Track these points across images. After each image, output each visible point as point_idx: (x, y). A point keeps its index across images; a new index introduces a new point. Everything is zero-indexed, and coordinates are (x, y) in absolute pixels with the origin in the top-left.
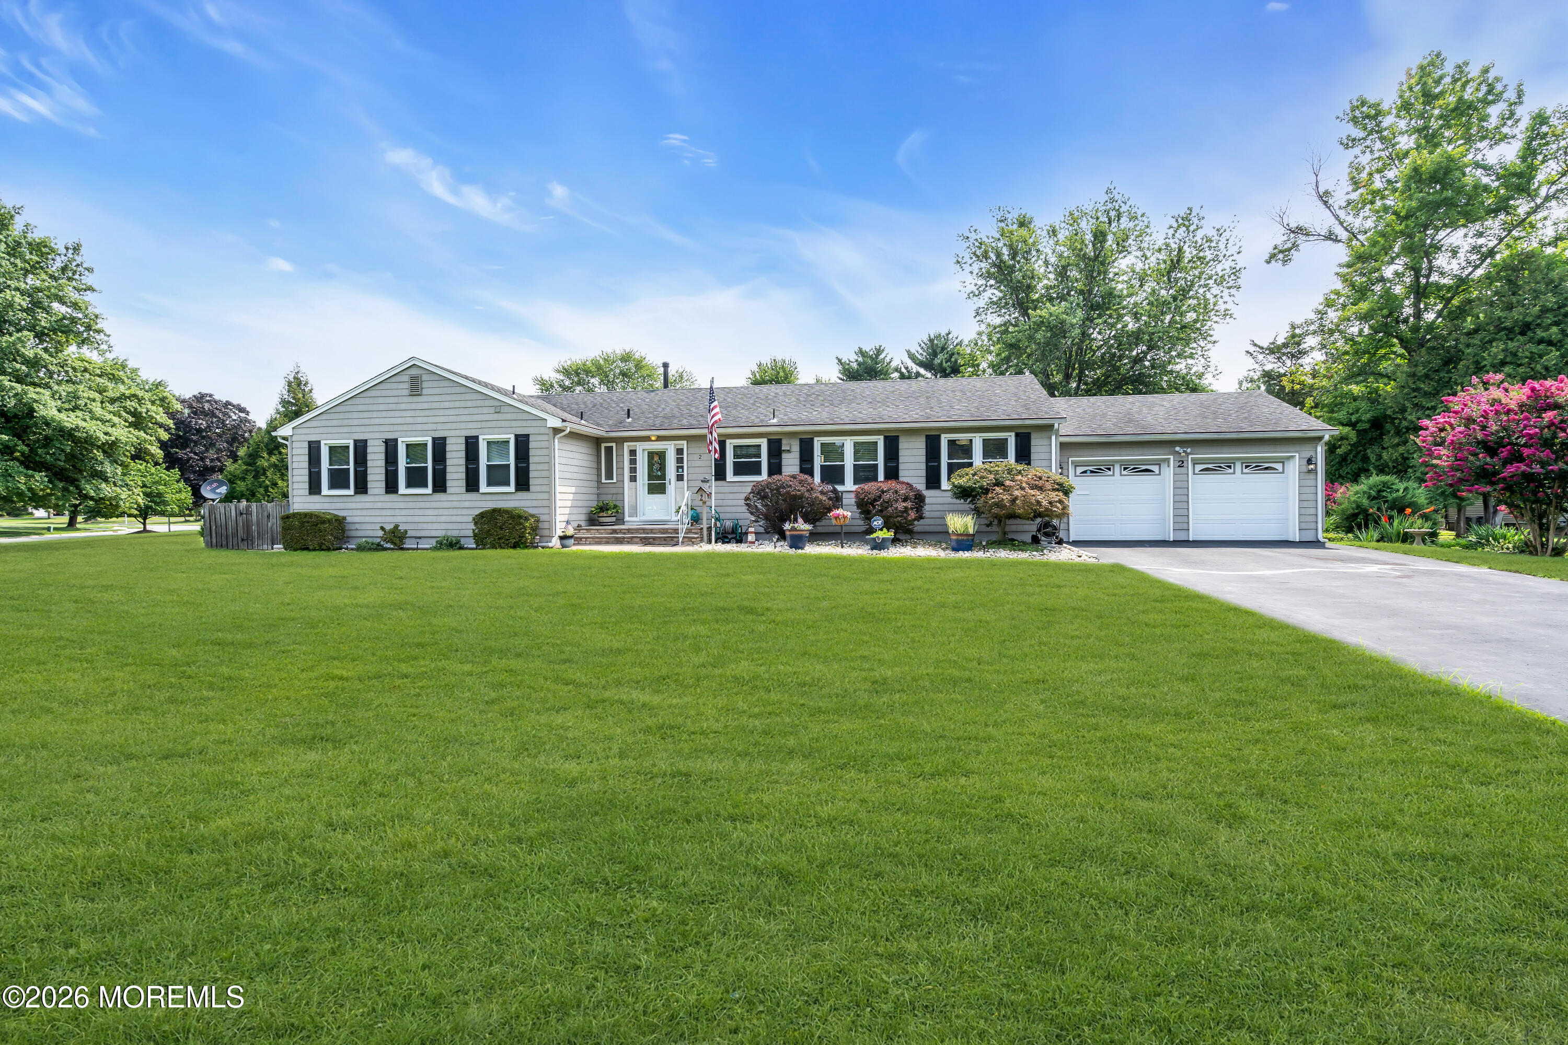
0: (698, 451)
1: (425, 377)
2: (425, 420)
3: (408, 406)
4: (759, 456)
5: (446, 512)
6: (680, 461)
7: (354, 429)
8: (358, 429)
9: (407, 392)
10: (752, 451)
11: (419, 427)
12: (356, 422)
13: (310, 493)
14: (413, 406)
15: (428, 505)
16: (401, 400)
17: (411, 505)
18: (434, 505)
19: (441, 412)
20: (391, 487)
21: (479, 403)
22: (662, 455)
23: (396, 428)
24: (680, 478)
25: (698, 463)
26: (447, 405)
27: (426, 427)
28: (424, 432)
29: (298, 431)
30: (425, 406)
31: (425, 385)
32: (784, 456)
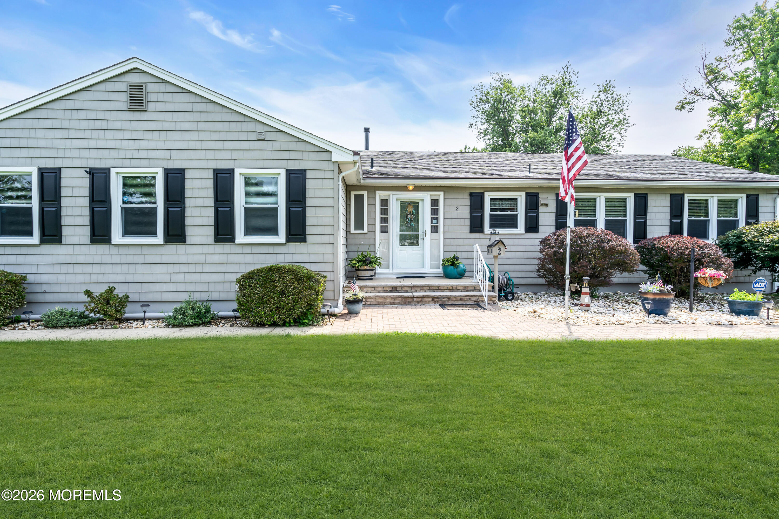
0: (454, 202)
1: (151, 87)
2: (152, 145)
3: (126, 125)
4: (514, 208)
5: (184, 268)
6: (435, 212)
7: (38, 153)
8: (45, 153)
9: (125, 106)
10: (507, 204)
11: (143, 154)
12: (42, 143)
14: (134, 125)
15: (157, 259)
16: (114, 115)
17: (130, 259)
18: (165, 259)
19: (177, 136)
20: (100, 233)
21: (234, 126)
22: (416, 205)
23: (106, 154)
24: (435, 229)
25: (455, 215)
27: (154, 154)
28: (152, 161)
30: (153, 126)
31: (152, 97)
32: (541, 210)
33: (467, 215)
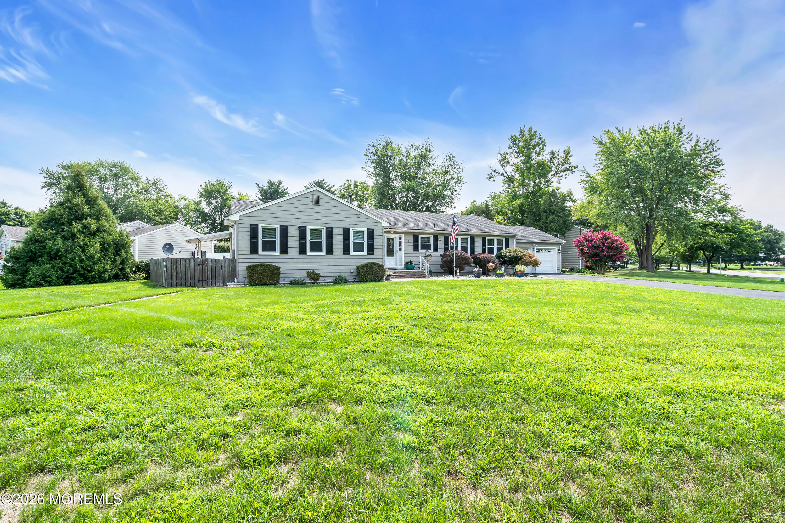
0: (408, 238)
1: (321, 197)
2: (322, 218)
3: (312, 210)
4: (429, 241)
5: (332, 264)
6: (400, 242)
7: (279, 220)
8: (282, 220)
9: (311, 203)
10: (426, 240)
11: (318, 221)
12: (281, 216)
13: (251, 253)
14: (315, 211)
15: (323, 260)
16: (308, 207)
17: (313, 260)
18: (326, 260)
19: (330, 215)
20: (302, 251)
21: (350, 212)
22: (393, 239)
23: (305, 221)
24: (400, 250)
25: (408, 244)
26: (333, 212)
27: (321, 222)
28: (321, 224)
29: (242, 218)
30: (321, 211)
31: (321, 200)
32: (439, 242)
33: (412, 244)
